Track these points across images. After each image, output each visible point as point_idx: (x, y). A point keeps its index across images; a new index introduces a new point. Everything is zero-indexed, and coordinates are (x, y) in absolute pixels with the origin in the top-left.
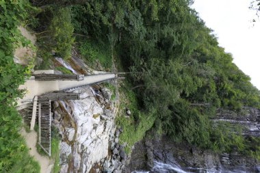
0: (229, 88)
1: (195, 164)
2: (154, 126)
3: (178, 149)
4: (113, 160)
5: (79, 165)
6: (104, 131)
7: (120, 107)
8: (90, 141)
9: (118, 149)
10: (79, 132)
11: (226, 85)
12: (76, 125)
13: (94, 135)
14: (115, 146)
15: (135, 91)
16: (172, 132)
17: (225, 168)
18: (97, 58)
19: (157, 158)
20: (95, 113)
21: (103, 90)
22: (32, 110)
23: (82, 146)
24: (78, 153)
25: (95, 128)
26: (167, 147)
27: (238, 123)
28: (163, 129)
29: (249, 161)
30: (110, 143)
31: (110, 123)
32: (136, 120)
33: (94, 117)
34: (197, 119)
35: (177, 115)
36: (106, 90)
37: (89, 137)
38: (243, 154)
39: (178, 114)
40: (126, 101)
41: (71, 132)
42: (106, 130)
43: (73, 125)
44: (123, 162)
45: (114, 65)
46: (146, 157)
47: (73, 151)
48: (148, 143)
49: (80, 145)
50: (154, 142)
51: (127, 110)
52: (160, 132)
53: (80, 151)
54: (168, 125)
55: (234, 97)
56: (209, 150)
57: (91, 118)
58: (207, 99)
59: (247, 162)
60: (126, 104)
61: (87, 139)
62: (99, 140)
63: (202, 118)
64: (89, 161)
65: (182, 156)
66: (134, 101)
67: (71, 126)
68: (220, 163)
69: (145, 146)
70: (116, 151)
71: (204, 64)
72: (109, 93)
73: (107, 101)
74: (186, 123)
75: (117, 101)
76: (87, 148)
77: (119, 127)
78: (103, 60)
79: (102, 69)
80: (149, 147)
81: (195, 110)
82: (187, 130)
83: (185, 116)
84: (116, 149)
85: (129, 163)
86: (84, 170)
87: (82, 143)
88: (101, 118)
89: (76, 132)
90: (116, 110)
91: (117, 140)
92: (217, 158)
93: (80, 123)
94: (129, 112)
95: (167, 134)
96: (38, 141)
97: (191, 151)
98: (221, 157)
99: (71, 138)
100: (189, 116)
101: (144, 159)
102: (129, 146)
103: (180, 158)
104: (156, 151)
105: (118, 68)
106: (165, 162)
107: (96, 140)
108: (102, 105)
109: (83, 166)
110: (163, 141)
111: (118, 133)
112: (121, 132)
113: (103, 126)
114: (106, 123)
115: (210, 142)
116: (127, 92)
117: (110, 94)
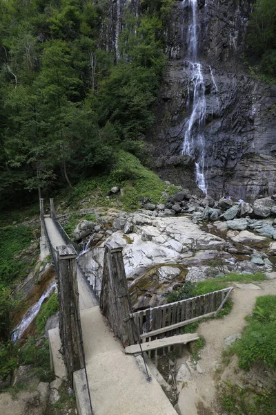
0: (60, 16)
1: (183, 97)
2: (133, 152)
3: (164, 120)
4: (190, 210)
5: (211, 251)
6: (150, 224)
7: (107, 205)
8: (172, 242)
9: (173, 204)
10: (162, 261)
11: (53, 19)
12: (153, 267)
13: (161, 238)
14: (170, 208)
15: (75, 182)
16: (141, 124)
17: (185, 55)
18: (10, 258)
19: (177, 151)
20: (125, 241)
21: (78, 237)
22: (153, 351)
23: (182, 252)
24: (193, 256)
25: (150, 238)
26: (162, 135)
27: (121, 19)
28: (136, 139)
29: (175, 16)
30: (167, 215)
31: (137, 217)
32: (127, 177)
33: (130, 242)
34: (118, 82)
35: (113, 115)
36: (77, 230)
37: (167, 244)
38: (166, 24)
39: (111, 113)
40: (95, 196)
41: (165, 272)
42: (149, 221)
43: (152, 272)
44: (189, 196)
45: (25, 224)
46: (178, 165)
47: (194, 265)
48: (158, 163)
49: (182, 256)
50: (156, 154)
51: (111, 193)
52: (142, 144)
53: (190, 253)
54: (130, 130)
55: (77, 13)
56: (164, 73)
57: (134, 247)
58: (84, 60)
59: (176, 20)
60: (100, 195)
61: (169, 247)
62: (168, 229)
63: (115, 73)
64: (203, 238)
65: (173, 114)
66: (94, 182)
67: (156, 274)
68: (179, 61)
69: (162, 167)
70: (176, 206)
71: (11, 52)
72: (83, 225)
73: (98, 227)
74: (125, 101)
75: (97, 211)
76: (185, 244)
77: (140, 204)
78: (15, 244)
79: (35, 245)
80: (164, 161)
81: (103, 82)
82: (136, 100)
83: (115, 102)
84: (174, 206)
85: (188, 190)
86: (216, 242)
87: (177, 254)
88: (130, 232)
89: (163, 265)
90: (111, 212)
91: (161, 206)
92: (174, 63)
93: (147, 262)
94: (115, 189)
95: (143, 133)
96: (212, 318)
97: (166, 100)
98: (171, 58)
99: (176, 271)
100: (114, 94)
101: (180, 169)
102: (166, 188)
103: (176, 117)
104: (168, 152)
105: (32, 215)
106: (182, 139)
107: (169, 235)
108: (106, 235)
109: (212, 245)
110: (154, 142)
111: (149, 204)
112: (148, 201)
113: (143, 228)
114: (138, 223)
115: (152, 69)
116: (78, 195)
117: (84, 223)
